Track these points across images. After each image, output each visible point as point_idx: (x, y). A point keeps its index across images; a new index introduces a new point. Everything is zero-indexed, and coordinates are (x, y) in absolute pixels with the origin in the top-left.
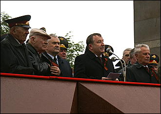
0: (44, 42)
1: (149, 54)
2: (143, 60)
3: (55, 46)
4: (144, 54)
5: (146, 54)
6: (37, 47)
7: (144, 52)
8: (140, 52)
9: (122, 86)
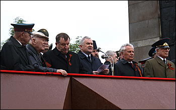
0: (43, 42)
1: (133, 52)
2: (128, 57)
3: (88, 46)
4: (128, 52)
5: (130, 52)
6: (38, 47)
7: (128, 50)
8: (125, 50)
9: (110, 79)
